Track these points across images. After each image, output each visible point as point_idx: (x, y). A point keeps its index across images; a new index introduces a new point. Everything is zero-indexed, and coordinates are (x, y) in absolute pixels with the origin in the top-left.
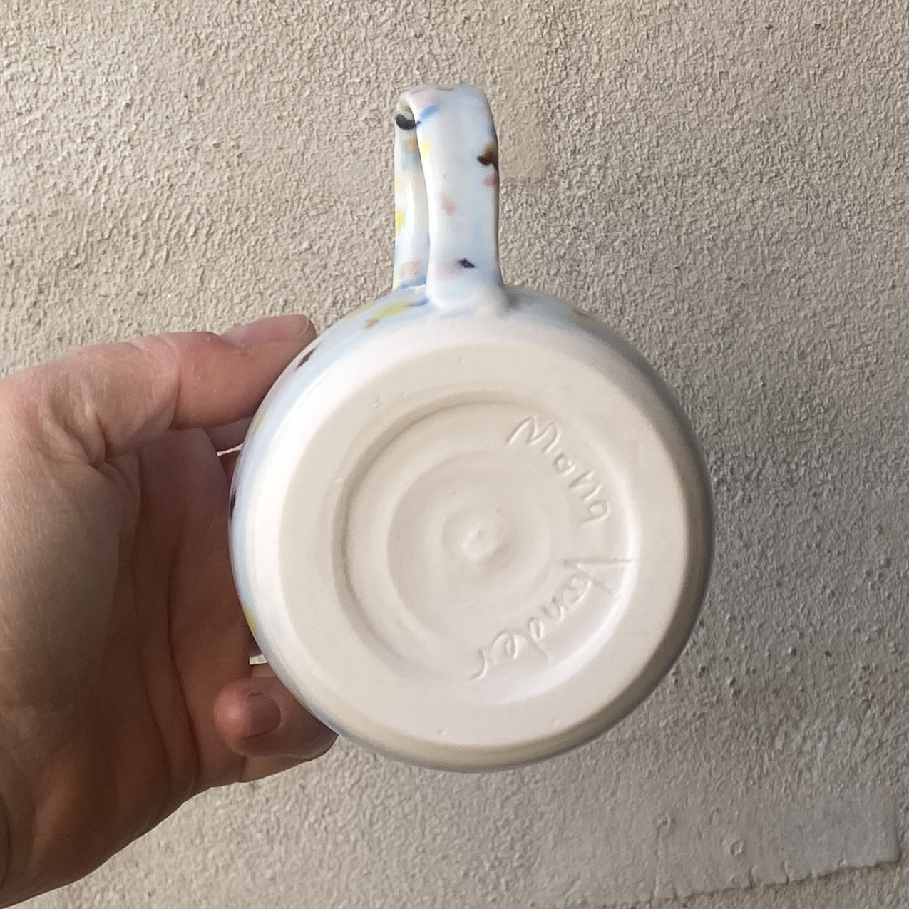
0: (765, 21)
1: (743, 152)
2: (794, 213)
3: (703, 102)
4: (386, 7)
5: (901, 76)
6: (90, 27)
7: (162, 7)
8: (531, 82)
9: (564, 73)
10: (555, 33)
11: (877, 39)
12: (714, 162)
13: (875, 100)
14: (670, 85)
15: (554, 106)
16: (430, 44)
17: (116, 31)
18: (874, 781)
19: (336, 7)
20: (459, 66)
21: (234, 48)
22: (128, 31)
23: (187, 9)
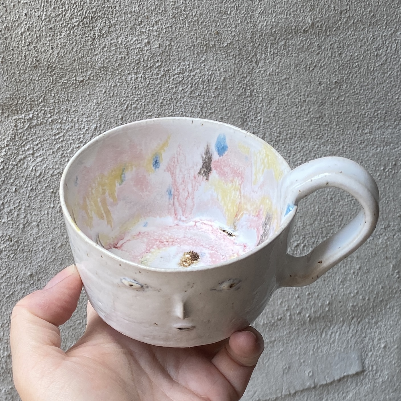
0: (319, 81)
1: (311, 128)
2: (328, 148)
3: (297, 112)
4: (189, 85)
5: (363, 97)
6: (81, 100)
7: (108, 90)
8: (239, 109)
9: (250, 105)
10: (247, 91)
11: (355, 85)
12: (301, 133)
13: (355, 107)
14: (286, 106)
15: (246, 117)
16: (204, 98)
17: (90, 101)
18: (355, 345)
19: (170, 87)
20: (214, 105)
21: (134, 104)
22: (95, 101)
23: (116, 91)
